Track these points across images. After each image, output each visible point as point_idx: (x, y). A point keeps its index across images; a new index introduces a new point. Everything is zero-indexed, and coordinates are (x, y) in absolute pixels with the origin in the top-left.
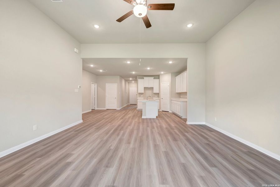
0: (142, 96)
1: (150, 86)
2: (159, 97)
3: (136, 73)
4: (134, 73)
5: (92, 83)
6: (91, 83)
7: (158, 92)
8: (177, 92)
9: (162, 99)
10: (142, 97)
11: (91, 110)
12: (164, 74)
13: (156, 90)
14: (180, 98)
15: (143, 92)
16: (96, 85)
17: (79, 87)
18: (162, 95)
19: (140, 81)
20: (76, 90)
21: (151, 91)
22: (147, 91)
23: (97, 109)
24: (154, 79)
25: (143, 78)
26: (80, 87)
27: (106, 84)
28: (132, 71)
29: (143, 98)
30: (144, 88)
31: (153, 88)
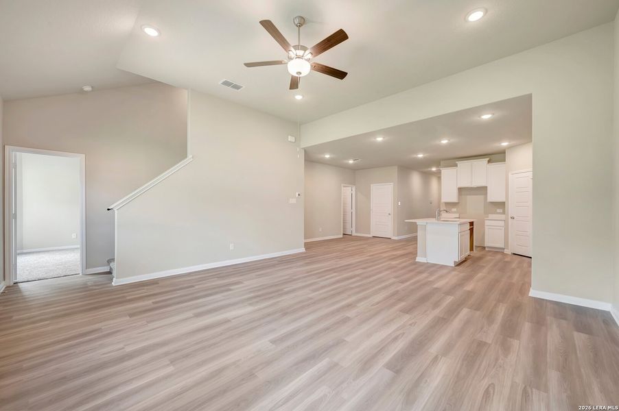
0: (454, 210)
1: (475, 185)
2: (504, 213)
3: (426, 155)
4: (420, 156)
5: (344, 186)
6: (342, 185)
7: (503, 200)
9: (513, 218)
10: (455, 212)
11: (341, 236)
12: (516, 146)
13: (494, 195)
15: (454, 199)
16: (354, 189)
17: (297, 196)
18: (511, 209)
19: (446, 173)
20: (293, 201)
21: (480, 197)
23: (356, 234)
24: (489, 162)
25: (456, 165)
26: (299, 195)
27: (372, 185)
28: (417, 152)
30: (460, 190)
31: (485, 188)
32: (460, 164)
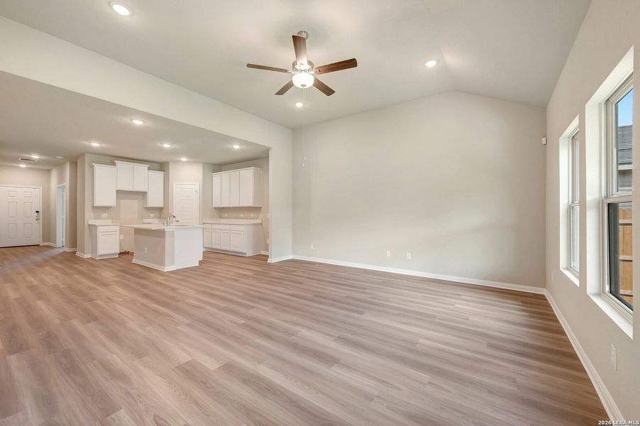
0: (105, 215)
1: (137, 189)
4: (95, 144)
7: (162, 205)
8: (215, 205)
9: (177, 221)
12: (188, 162)
13: (155, 200)
14: (221, 218)
15: (111, 203)
21: (137, 201)
22: (124, 202)
24: (149, 169)
25: (114, 164)
29: (109, 222)
30: (118, 192)
31: (144, 194)
32: (119, 163)
